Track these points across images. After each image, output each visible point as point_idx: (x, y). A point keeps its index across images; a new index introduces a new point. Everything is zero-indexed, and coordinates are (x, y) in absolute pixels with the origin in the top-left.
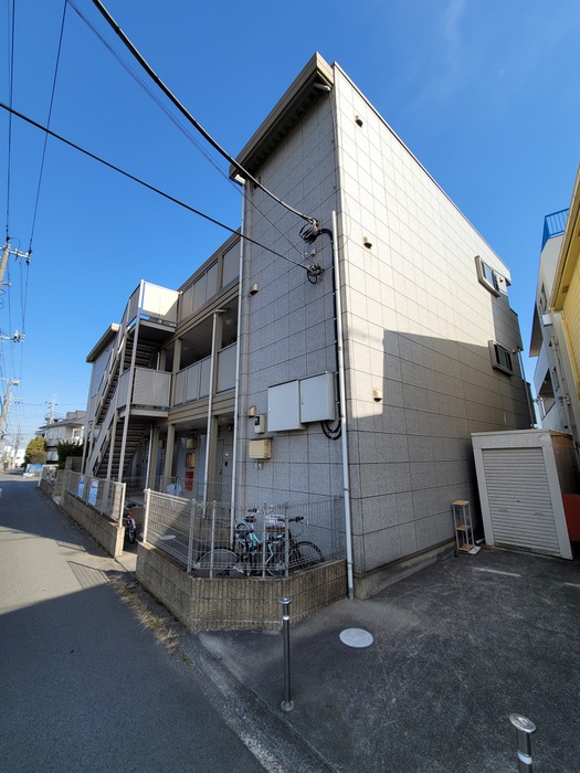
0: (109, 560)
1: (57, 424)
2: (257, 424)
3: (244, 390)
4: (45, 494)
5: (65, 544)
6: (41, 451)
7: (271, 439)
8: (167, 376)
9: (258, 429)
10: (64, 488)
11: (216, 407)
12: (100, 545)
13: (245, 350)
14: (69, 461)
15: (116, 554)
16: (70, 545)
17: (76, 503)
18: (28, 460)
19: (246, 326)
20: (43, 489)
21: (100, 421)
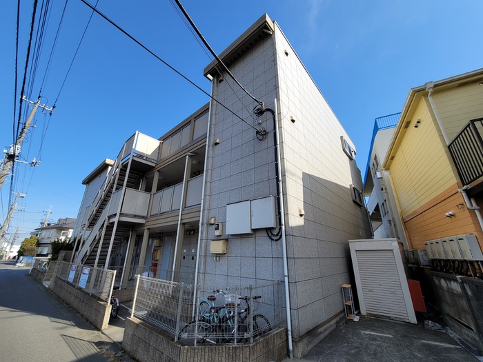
0: (96, 333)
1: (49, 227)
2: (217, 229)
3: (207, 206)
4: (36, 279)
5: (57, 320)
6: (34, 246)
7: (227, 240)
8: (147, 195)
9: (217, 233)
10: (54, 275)
11: (184, 217)
12: (87, 320)
13: (209, 180)
14: (62, 254)
15: (103, 327)
16: (61, 321)
17: (66, 286)
18: (21, 253)
19: (210, 164)
20: (35, 276)
21: (92, 224)
